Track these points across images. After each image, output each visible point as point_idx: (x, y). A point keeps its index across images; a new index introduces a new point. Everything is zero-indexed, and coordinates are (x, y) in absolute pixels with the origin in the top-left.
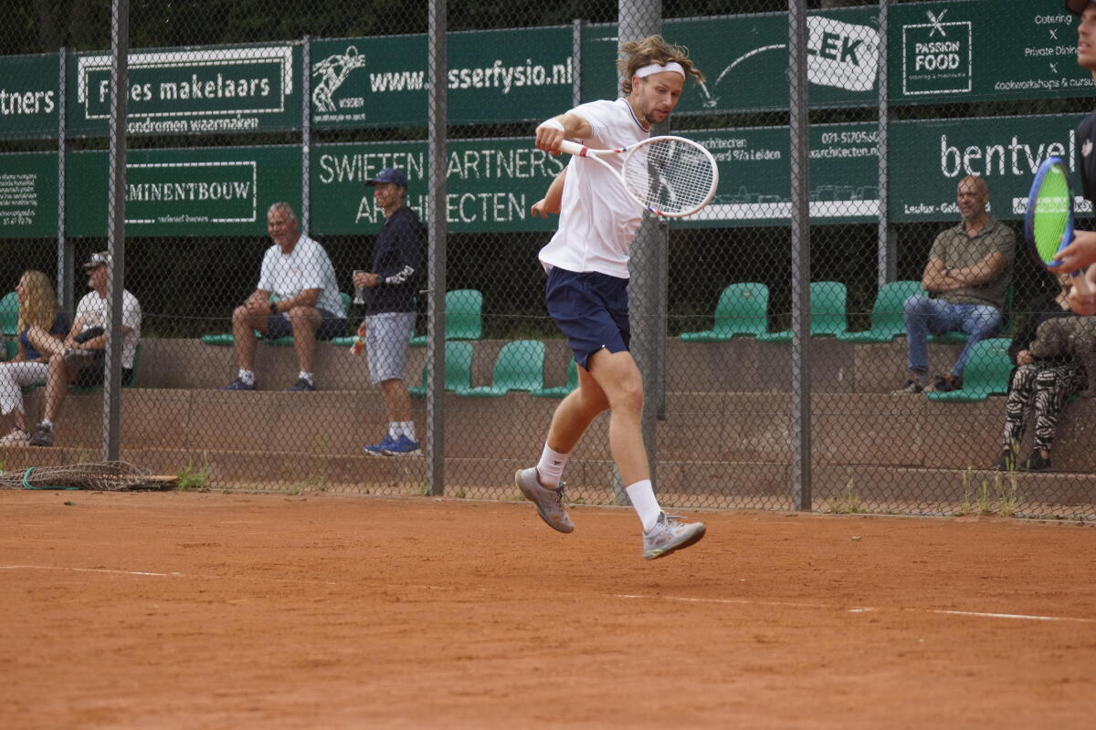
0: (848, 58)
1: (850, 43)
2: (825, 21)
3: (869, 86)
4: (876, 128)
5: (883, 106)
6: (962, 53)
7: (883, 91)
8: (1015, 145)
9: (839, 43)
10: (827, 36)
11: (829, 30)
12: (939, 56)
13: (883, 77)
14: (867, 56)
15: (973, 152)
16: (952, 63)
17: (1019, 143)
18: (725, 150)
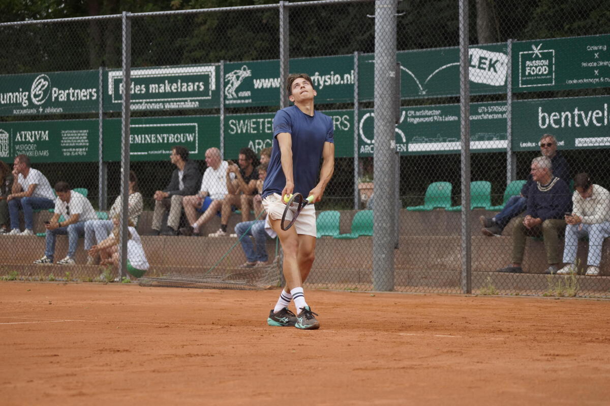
1: (493, 62)
2: (480, 51)
3: (503, 84)
4: (505, 104)
5: (509, 94)
6: (550, 66)
7: (510, 86)
8: (576, 112)
9: (488, 62)
10: (481, 58)
11: (483, 55)
12: (539, 67)
13: (510, 79)
14: (502, 69)
15: (555, 115)
16: (544, 70)
18: (430, 116)
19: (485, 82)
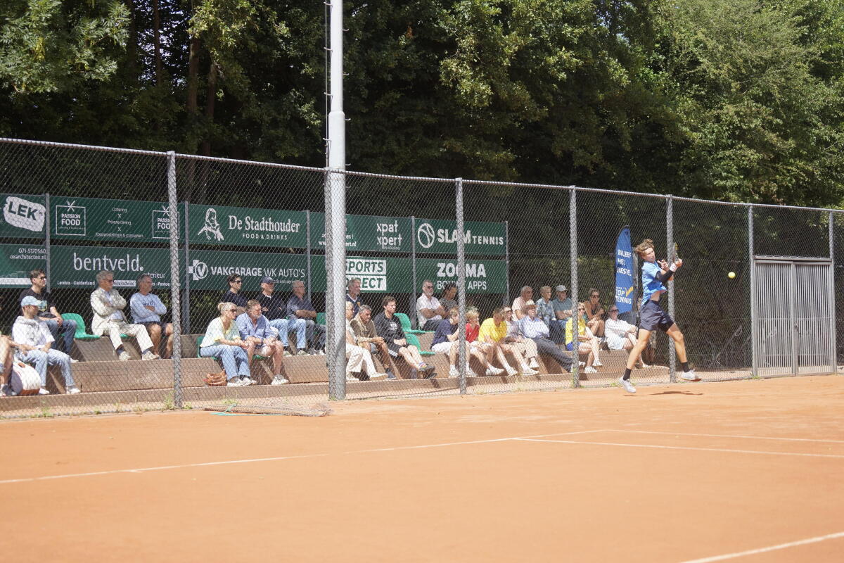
0: (31, 216)
1: (32, 210)
2: (20, 200)
3: (41, 230)
6: (82, 220)
8: (105, 259)
9: (27, 210)
10: (20, 206)
11: (23, 204)
12: (72, 220)
14: (41, 217)
15: (88, 260)
16: (77, 223)
17: (107, 258)
19: (25, 227)
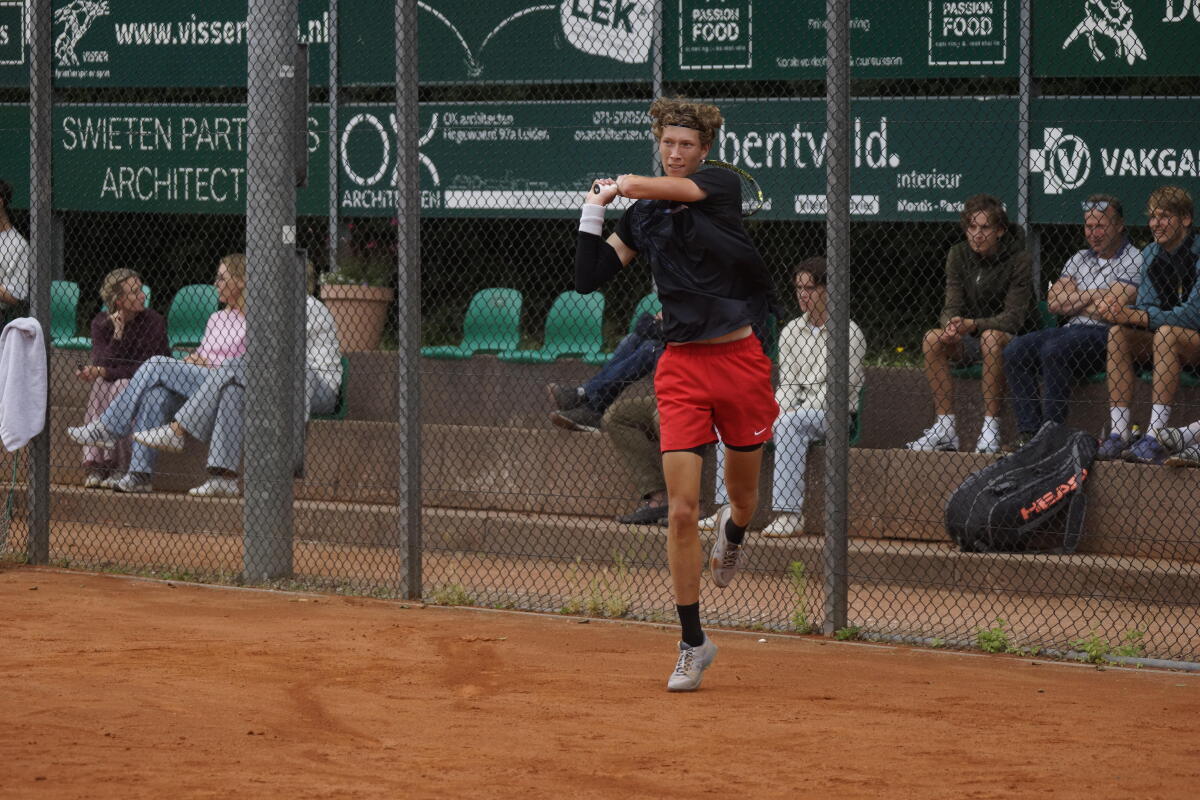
0: (621, 23)
1: (623, 8)
3: (639, 60)
5: (658, 81)
6: (742, 22)
7: (658, 65)
8: (796, 135)
9: (611, 6)
12: (719, 25)
13: (658, 49)
14: (640, 23)
15: (753, 139)
16: (731, 33)
17: (801, 131)
18: (491, 127)
